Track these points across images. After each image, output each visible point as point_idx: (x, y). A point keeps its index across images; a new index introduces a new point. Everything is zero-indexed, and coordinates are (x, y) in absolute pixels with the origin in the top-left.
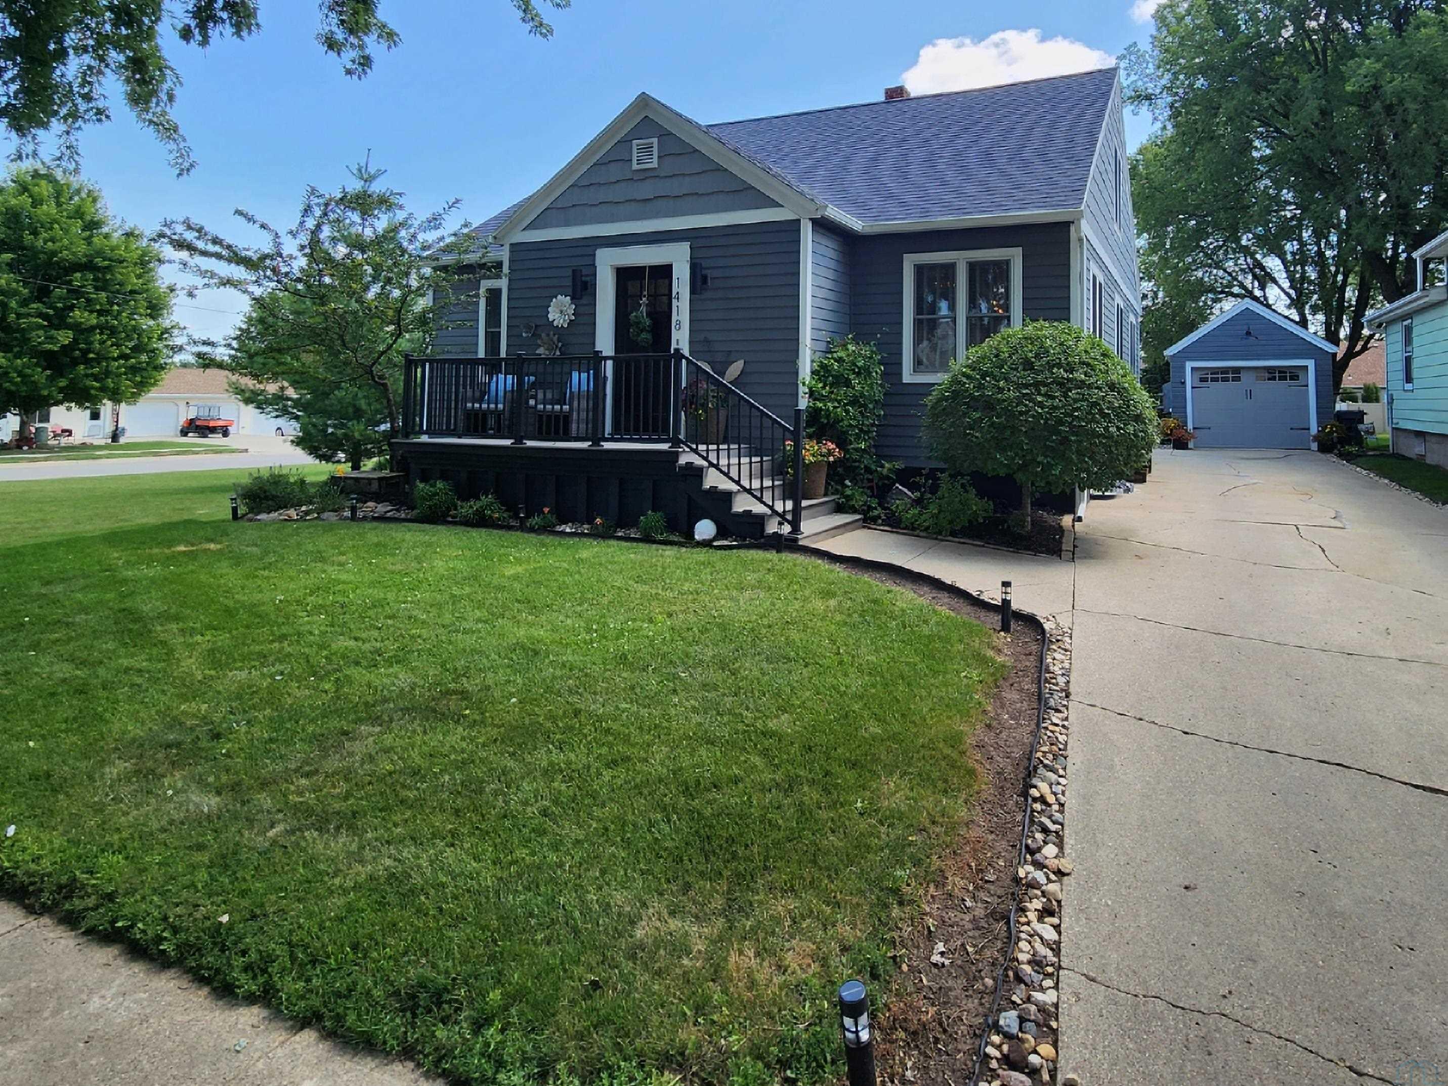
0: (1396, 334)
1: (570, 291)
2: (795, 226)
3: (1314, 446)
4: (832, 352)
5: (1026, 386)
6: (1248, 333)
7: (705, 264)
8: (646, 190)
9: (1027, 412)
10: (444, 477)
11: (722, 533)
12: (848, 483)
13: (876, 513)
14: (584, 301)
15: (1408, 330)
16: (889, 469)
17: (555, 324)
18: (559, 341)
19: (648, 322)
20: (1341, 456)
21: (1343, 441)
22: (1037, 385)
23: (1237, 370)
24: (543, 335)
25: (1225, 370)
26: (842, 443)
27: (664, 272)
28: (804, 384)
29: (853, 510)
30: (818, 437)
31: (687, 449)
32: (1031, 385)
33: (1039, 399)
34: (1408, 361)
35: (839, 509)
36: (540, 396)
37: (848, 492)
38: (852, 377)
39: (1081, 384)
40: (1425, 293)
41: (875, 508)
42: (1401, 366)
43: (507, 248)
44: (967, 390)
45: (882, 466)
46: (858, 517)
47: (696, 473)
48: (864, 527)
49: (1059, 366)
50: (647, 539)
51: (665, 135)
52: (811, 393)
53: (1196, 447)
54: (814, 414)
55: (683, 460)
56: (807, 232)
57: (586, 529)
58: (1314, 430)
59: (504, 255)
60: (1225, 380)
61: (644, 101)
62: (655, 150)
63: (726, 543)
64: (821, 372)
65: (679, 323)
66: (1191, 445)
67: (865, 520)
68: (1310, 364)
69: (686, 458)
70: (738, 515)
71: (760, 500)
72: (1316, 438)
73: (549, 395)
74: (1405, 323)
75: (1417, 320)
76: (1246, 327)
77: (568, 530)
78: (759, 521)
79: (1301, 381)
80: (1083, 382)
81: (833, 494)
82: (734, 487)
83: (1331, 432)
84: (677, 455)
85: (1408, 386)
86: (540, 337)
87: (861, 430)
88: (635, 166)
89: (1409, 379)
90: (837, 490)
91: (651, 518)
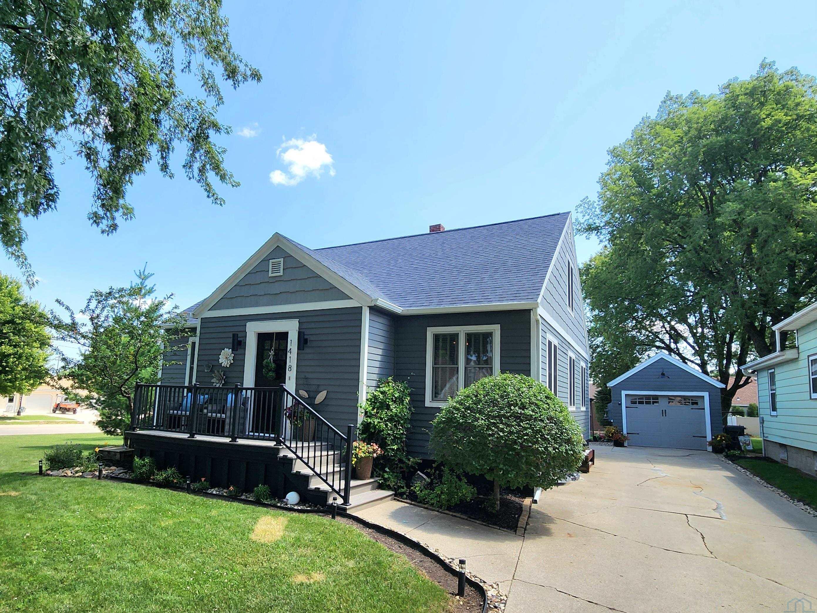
0: (765, 378)
1: (231, 346)
2: (358, 311)
3: (710, 449)
4: (379, 387)
5: (494, 417)
6: (663, 374)
7: (307, 332)
8: (277, 288)
9: (492, 435)
10: (151, 455)
11: (303, 501)
12: (387, 470)
13: (403, 490)
14: (239, 352)
15: (772, 377)
16: (413, 462)
17: (223, 365)
18: (224, 375)
19: (273, 365)
20: (727, 457)
21: (729, 447)
22: (499, 416)
23: (656, 397)
24: (216, 371)
25: (648, 397)
26: (383, 445)
27: (283, 336)
28: (361, 407)
29: (388, 488)
30: (368, 441)
31: (284, 447)
32: (496, 417)
33: (501, 426)
34: (773, 396)
35: (381, 487)
36: (210, 408)
37: (386, 476)
38: (390, 403)
39: (529, 418)
40: (782, 353)
41: (403, 488)
42: (768, 399)
43: (199, 320)
44: (455, 418)
45: (409, 460)
46: (391, 493)
47: (289, 462)
48: (395, 499)
49: (516, 405)
50: (258, 503)
51: (287, 257)
52: (366, 413)
53: (630, 446)
54: (367, 427)
55: (281, 454)
56: (366, 315)
57: (225, 492)
58: (709, 438)
59: (197, 324)
60: (647, 403)
61: (277, 236)
62: (282, 265)
63: (305, 508)
64: (373, 401)
65: (290, 367)
66: (626, 444)
67: (395, 495)
68: (706, 395)
69: (284, 453)
70: (311, 490)
71: (325, 481)
72: (710, 444)
73: (215, 408)
74: (770, 371)
75: (777, 371)
76: (661, 370)
77: (214, 493)
78: (324, 495)
79: (700, 406)
80: (531, 416)
81: (377, 477)
82: (311, 473)
83: (721, 440)
84: (278, 450)
85: (774, 413)
86: (214, 372)
87: (395, 437)
88: (270, 275)
89: (774, 409)
90: (380, 474)
91: (261, 488)
